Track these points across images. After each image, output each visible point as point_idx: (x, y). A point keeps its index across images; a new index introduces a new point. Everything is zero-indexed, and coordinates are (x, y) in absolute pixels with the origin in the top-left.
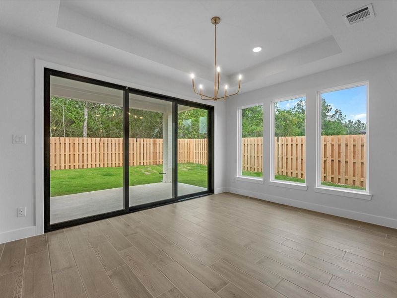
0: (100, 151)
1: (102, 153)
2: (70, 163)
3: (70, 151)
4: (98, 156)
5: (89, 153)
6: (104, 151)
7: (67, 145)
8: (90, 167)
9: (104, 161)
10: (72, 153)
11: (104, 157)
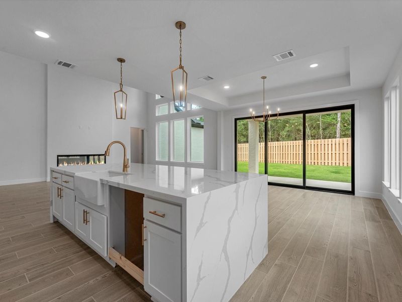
0: (339, 151)
1: (341, 152)
2: (314, 160)
3: (314, 151)
4: (337, 155)
5: (330, 152)
6: (343, 150)
7: (313, 146)
8: (330, 164)
9: (343, 160)
10: (316, 153)
11: (343, 156)
